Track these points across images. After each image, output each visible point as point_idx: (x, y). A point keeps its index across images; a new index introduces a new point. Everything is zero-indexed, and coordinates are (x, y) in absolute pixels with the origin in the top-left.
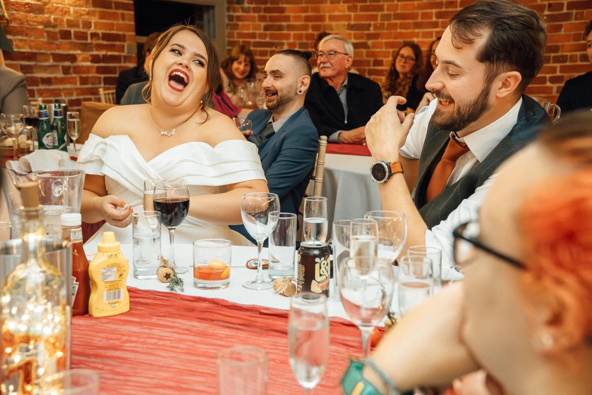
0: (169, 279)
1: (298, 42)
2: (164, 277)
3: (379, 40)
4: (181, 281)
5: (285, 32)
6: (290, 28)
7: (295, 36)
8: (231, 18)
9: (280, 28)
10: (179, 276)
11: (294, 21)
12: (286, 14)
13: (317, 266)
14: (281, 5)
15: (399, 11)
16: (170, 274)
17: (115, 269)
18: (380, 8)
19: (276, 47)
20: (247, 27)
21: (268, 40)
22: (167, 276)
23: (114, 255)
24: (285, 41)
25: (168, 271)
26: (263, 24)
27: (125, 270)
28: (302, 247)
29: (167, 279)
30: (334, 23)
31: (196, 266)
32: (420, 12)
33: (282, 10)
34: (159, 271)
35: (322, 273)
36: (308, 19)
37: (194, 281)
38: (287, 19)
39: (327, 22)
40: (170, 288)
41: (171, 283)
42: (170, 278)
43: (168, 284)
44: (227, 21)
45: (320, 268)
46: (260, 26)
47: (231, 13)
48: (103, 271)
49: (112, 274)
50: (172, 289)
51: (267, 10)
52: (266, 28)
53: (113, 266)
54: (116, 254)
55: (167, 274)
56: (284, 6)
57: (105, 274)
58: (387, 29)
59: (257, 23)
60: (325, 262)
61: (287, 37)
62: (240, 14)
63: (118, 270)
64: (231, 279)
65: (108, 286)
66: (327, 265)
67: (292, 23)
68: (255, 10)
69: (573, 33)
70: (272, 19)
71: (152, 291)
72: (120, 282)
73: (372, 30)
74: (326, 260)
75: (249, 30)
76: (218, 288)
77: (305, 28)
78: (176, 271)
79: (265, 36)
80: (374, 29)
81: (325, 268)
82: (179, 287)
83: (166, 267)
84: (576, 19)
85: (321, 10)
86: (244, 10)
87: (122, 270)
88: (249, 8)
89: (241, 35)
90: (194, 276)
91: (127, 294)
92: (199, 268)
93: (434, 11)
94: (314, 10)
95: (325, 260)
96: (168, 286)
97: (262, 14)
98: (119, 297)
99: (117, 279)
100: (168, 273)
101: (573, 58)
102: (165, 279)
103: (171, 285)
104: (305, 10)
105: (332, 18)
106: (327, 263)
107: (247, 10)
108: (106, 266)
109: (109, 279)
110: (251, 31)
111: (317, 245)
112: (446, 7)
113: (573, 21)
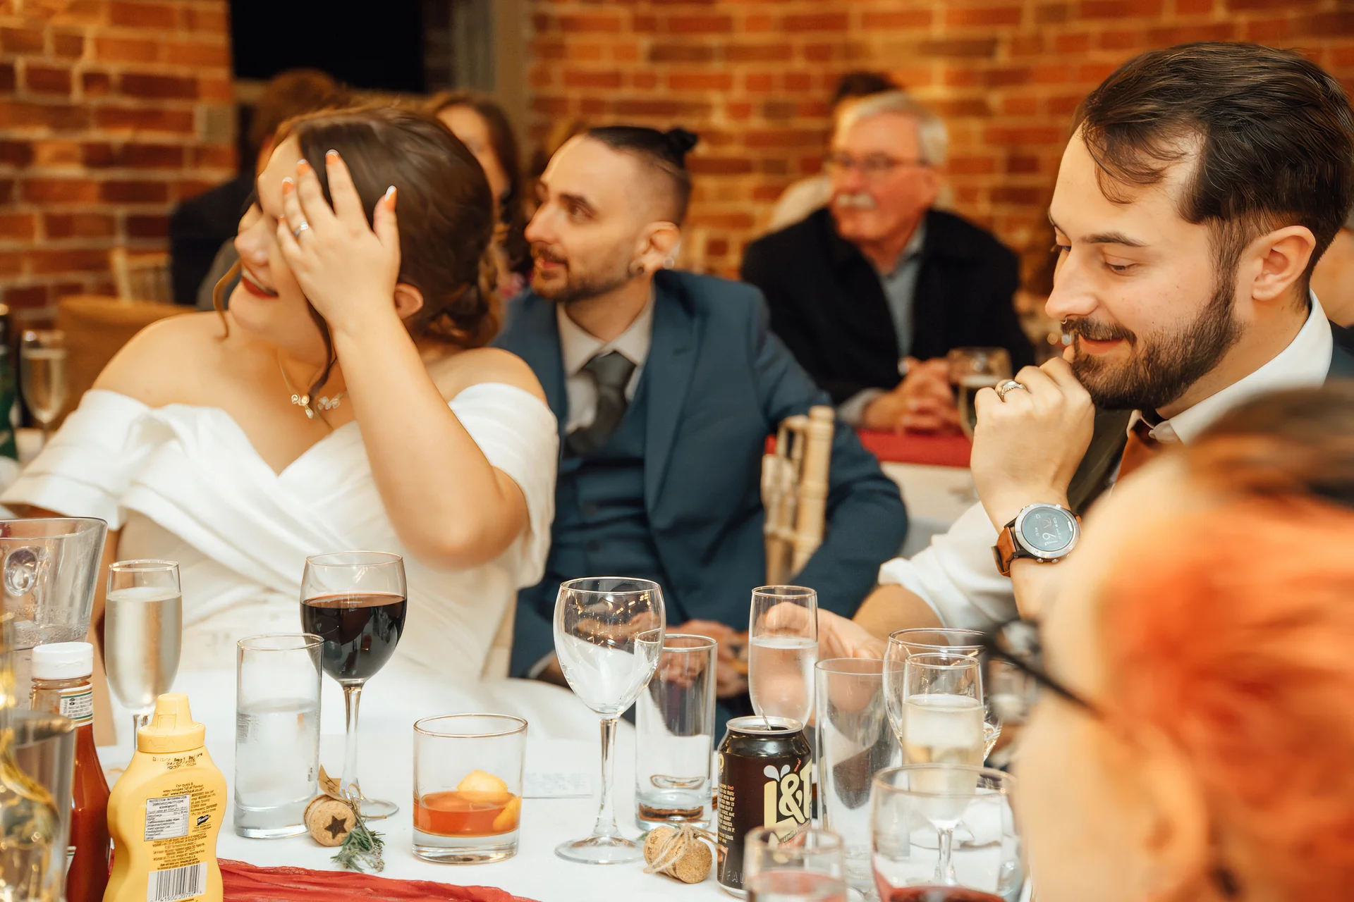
0: (341, 836)
1: (758, 97)
2: (329, 828)
3: (1027, 90)
4: (376, 841)
5: (716, 67)
6: (733, 53)
7: (749, 81)
8: (541, 22)
9: (702, 54)
10: (370, 826)
11: (746, 32)
13: (770, 789)
16: (344, 821)
17: (187, 802)
20: (594, 52)
21: (661, 93)
22: (336, 826)
23: (187, 759)
24: (716, 98)
25: (338, 809)
26: (645, 42)
27: (215, 805)
28: (732, 733)
29: (334, 837)
31: (422, 793)
34: (311, 811)
35: (784, 812)
36: (791, 24)
37: (414, 836)
38: (724, 24)
39: (857, 34)
40: (344, 859)
41: (347, 847)
42: (344, 831)
43: (337, 851)
44: (527, 32)
45: (779, 794)
46: (636, 46)
47: (544, 7)
48: (151, 808)
49: (176, 816)
50: (349, 863)
52: (655, 55)
53: (180, 792)
54: (190, 758)
55: (334, 819)
57: (157, 819)
59: (628, 37)
60: (794, 777)
61: (723, 82)
63: (194, 806)
64: (523, 834)
65: (164, 855)
66: (801, 787)
67: (741, 38)
70: (675, 26)
71: (290, 869)
72: (199, 842)
74: (798, 773)
75: (601, 61)
76: (484, 859)
78: (363, 811)
79: (652, 81)
81: (794, 795)
82: (368, 858)
83: (332, 799)
87: (208, 804)
89: (574, 79)
90: (416, 823)
91: (218, 880)
92: (430, 800)
95: (791, 772)
96: (336, 854)
97: (643, 9)
98: (193, 888)
99: (191, 834)
100: (339, 818)
102: (330, 834)
103: (348, 851)
105: (871, 20)
106: (801, 783)
108: (160, 794)
109: (167, 833)
110: (607, 65)
111: (773, 728)
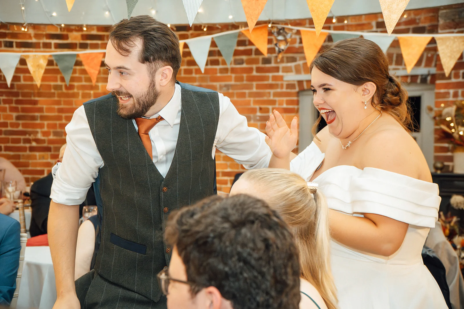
1: (52, 130)
5: (38, 122)
6: (43, 118)
7: (49, 126)
9: (34, 118)
11: (47, 112)
12: (39, 106)
14: (33, 98)
19: (30, 135)
21: (20, 128)
24: (39, 130)
26: (14, 114)
33: (35, 103)
38: (40, 110)
51: (18, 102)
52: (18, 118)
56: (37, 99)
59: (8, 113)
61: (41, 126)
67: (45, 114)
68: (6, 102)
70: (24, 110)
79: (17, 125)
85: (74, 103)
94: (66, 103)
97: (14, 105)
104: (58, 103)
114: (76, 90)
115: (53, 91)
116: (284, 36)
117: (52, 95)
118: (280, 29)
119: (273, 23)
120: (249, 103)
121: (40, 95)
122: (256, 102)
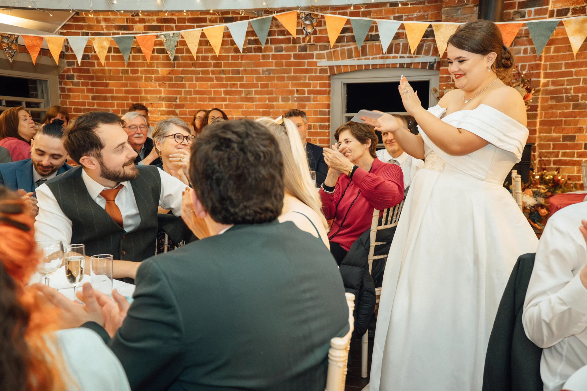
3: (184, 109)
6: (113, 98)
7: (118, 105)
8: (63, 90)
9: (105, 98)
12: (110, 88)
14: (105, 81)
15: (197, 89)
18: (183, 86)
20: (78, 97)
21: (95, 107)
26: (91, 95)
30: (149, 96)
32: (213, 90)
33: (107, 85)
36: (127, 92)
38: (111, 91)
39: (143, 95)
44: (59, 92)
46: (88, 96)
47: (63, 86)
51: (93, 84)
52: (94, 98)
56: (108, 82)
58: (189, 102)
61: (112, 105)
62: (71, 87)
68: (83, 84)
69: (313, 110)
70: (98, 91)
73: (178, 102)
75: (79, 99)
77: (126, 99)
79: (93, 104)
80: (180, 101)
84: (314, 101)
85: (138, 86)
86: (74, 84)
88: (79, 82)
89: (72, 103)
93: (222, 90)
94: (132, 85)
97: (90, 87)
101: (315, 127)
104: (125, 85)
105: (146, 92)
107: (77, 84)
110: (81, 100)
112: (230, 88)
113: (312, 102)
114: (139, 74)
115: (121, 75)
116: (311, 21)
117: (120, 78)
118: (308, 15)
119: (301, 9)
120: (287, 86)
121: (110, 78)
122: (294, 85)
